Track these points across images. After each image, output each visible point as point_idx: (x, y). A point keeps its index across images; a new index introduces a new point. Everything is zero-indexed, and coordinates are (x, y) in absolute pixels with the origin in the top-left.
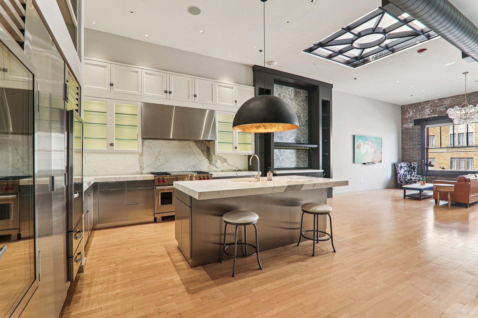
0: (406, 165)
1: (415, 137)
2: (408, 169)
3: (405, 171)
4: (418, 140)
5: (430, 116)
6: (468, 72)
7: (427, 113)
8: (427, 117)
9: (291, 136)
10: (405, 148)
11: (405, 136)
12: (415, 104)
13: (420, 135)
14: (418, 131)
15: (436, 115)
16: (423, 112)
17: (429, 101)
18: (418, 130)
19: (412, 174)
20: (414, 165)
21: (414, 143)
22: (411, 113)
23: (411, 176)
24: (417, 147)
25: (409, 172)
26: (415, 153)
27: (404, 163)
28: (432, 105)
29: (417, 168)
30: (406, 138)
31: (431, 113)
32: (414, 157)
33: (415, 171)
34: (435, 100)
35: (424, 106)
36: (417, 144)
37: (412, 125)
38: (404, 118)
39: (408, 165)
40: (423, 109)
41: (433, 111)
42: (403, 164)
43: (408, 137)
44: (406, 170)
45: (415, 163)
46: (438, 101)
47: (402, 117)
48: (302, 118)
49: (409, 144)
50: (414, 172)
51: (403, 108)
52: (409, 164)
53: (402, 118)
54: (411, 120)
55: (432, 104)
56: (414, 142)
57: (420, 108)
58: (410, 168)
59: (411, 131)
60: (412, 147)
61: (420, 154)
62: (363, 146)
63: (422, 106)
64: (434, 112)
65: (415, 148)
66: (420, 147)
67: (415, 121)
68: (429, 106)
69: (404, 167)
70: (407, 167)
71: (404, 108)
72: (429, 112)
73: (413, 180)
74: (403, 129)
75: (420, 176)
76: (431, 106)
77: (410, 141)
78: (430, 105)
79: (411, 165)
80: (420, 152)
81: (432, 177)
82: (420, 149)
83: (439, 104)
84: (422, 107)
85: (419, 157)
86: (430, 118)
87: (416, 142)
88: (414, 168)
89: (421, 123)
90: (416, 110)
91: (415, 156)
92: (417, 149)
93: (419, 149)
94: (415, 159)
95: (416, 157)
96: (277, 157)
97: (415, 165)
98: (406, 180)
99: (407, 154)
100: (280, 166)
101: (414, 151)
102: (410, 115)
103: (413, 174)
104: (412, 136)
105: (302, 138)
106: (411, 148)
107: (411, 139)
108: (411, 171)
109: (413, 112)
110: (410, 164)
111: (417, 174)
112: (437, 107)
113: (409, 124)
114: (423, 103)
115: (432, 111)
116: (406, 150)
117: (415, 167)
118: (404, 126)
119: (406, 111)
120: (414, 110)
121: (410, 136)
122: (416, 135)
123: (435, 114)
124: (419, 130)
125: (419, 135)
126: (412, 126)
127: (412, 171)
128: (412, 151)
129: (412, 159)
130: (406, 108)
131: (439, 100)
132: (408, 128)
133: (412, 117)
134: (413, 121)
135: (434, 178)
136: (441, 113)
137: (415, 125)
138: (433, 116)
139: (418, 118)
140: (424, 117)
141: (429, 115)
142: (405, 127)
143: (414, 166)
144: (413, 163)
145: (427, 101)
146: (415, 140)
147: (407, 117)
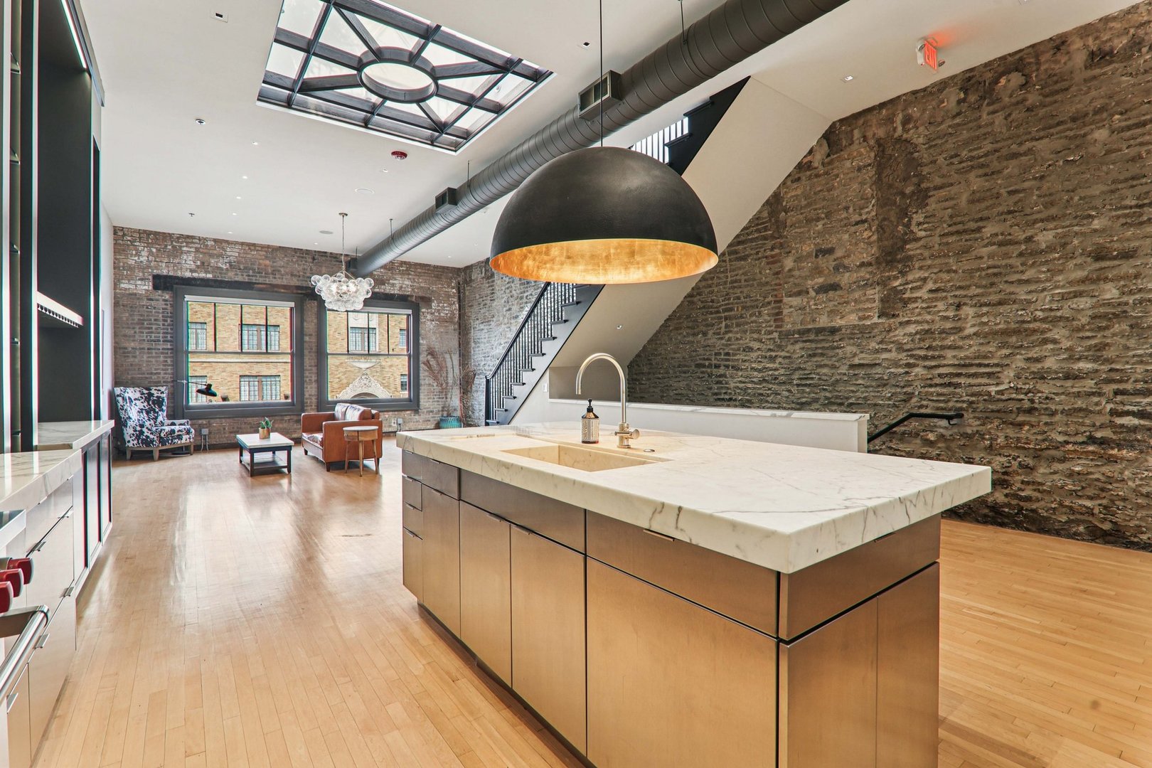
0: (138, 395)
1: (155, 320)
2: (146, 404)
3: (139, 412)
4: (164, 329)
5: (195, 275)
6: (347, 215)
7: (187, 266)
8: (188, 274)
10: (126, 348)
11: (127, 315)
12: (156, 234)
13: (171, 317)
14: (164, 306)
15: (210, 276)
16: (176, 261)
17: (193, 237)
18: (163, 303)
19: (156, 418)
20: (159, 395)
21: (153, 335)
22: (145, 253)
23: (155, 423)
24: (161, 347)
25: (148, 413)
26: (157, 361)
27: (132, 389)
28: (201, 250)
29: (166, 401)
30: (127, 320)
31: (198, 267)
32: (152, 373)
33: (162, 410)
34: (205, 239)
35: (181, 247)
36: (161, 339)
37: (146, 287)
38: (121, 264)
39: (143, 394)
40: (177, 252)
41: (203, 263)
42: (131, 393)
43: (136, 318)
44: (142, 409)
45: (163, 389)
46: (213, 243)
47: (116, 259)
49: (137, 337)
50: (160, 413)
51: (120, 233)
52: (145, 391)
53: (114, 263)
54: (143, 273)
55: (200, 247)
56: (152, 333)
57: (169, 247)
58: (151, 403)
59: (145, 302)
60: (146, 345)
61: (169, 365)
63: (174, 244)
64: (204, 266)
65: (155, 349)
66: (169, 347)
67: (156, 277)
68: (193, 250)
69: (135, 400)
70: (143, 400)
71: (124, 235)
72: (192, 263)
74: (120, 294)
75: (186, 421)
76: (197, 250)
77: (139, 328)
78: (196, 248)
79: (151, 395)
80: (169, 360)
81: (200, 422)
82: (169, 351)
83: (215, 252)
84: (174, 247)
85: (165, 374)
86: (194, 279)
87: (159, 333)
88: (159, 402)
89: (175, 286)
90: (158, 250)
91: (156, 369)
92: (162, 353)
93: (167, 353)
94: (154, 377)
95: (160, 373)
97: (163, 393)
99: (131, 365)
101: (152, 357)
102: (142, 259)
103: (160, 418)
104: (146, 318)
106: (143, 349)
107: (143, 324)
108: (154, 410)
109: (150, 253)
110: (147, 392)
111: (169, 417)
112: (211, 256)
113: (139, 282)
114: (178, 238)
115: (199, 263)
116: (129, 352)
117: (163, 400)
118: (122, 286)
119: (128, 245)
120: (154, 250)
121: (141, 315)
122: (158, 316)
123: (207, 272)
124: (167, 305)
125: (167, 317)
126: (148, 290)
127: (157, 410)
128: (148, 357)
129: (147, 378)
130: (129, 238)
131: (215, 240)
132: (135, 294)
133: (149, 267)
134: (151, 277)
136: (220, 273)
137: (156, 287)
138: (202, 275)
139: (165, 272)
140: (179, 274)
141: (192, 271)
142: (126, 289)
143: (158, 397)
144: (155, 388)
145: (188, 237)
146: (156, 329)
147: (131, 262)
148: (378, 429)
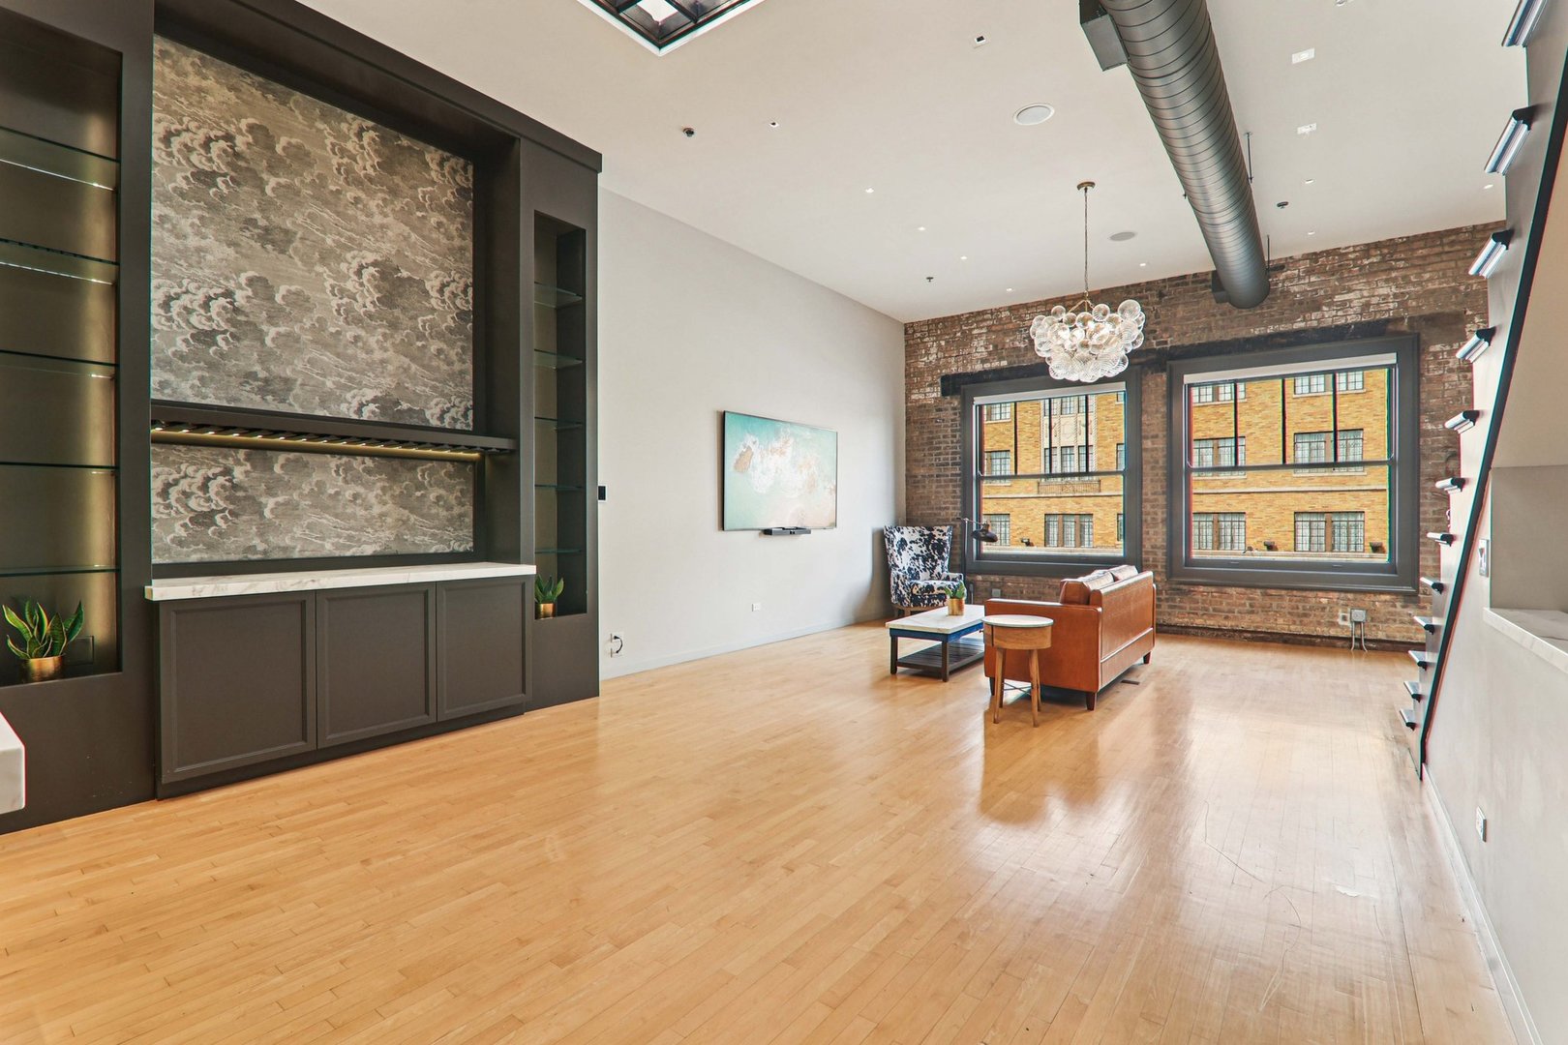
0: (917, 536)
1: (944, 437)
2: (924, 549)
3: (913, 558)
4: (952, 448)
5: (987, 366)
6: (1092, 184)
7: (979, 356)
8: (979, 367)
9: (350, 379)
10: (916, 477)
11: (917, 433)
12: (944, 320)
13: (959, 431)
14: (953, 417)
15: (1004, 363)
16: (966, 352)
17: (984, 312)
18: (952, 412)
19: (934, 568)
20: (941, 537)
21: (942, 457)
22: (934, 350)
23: (931, 574)
24: (949, 473)
25: (925, 560)
26: (945, 492)
27: (911, 529)
28: (994, 328)
29: (948, 545)
30: (918, 440)
31: (990, 353)
32: (940, 508)
33: (942, 558)
34: (999, 310)
35: (971, 330)
36: (950, 462)
37: (935, 395)
38: (912, 370)
39: (923, 535)
40: (968, 337)
41: (996, 347)
42: (909, 534)
43: (926, 436)
44: (918, 556)
45: (945, 529)
46: (1008, 313)
47: (907, 364)
48: (434, 293)
49: (927, 462)
50: (939, 562)
51: (910, 332)
52: (926, 532)
53: (906, 370)
54: (932, 376)
55: (993, 325)
56: (940, 454)
57: (959, 334)
58: (930, 547)
59: (933, 415)
60: (934, 472)
61: (958, 497)
62: (762, 462)
63: (964, 328)
64: (997, 351)
65: (943, 476)
66: (958, 472)
67: (945, 379)
68: (984, 330)
69: (911, 543)
70: (921, 544)
71: (914, 332)
72: (983, 349)
73: (936, 592)
74: (911, 407)
75: (957, 574)
76: (989, 328)
77: (929, 450)
78: (988, 327)
79: (932, 536)
80: (958, 490)
81: (992, 578)
82: (959, 478)
83: (1011, 326)
84: (963, 332)
85: (954, 509)
86: (985, 372)
87: (947, 454)
88: (939, 547)
89: (962, 387)
90: (947, 342)
91: (945, 503)
92: (951, 481)
93: (956, 481)
94: (943, 513)
95: (947, 508)
96: (240, 494)
97: (944, 534)
98: (915, 592)
99: (921, 497)
100: (261, 547)
101: (941, 486)
102: (931, 358)
103: (938, 569)
104: (934, 435)
105: (428, 398)
106: (932, 476)
107: (932, 443)
108: (934, 560)
109: (939, 346)
110: (929, 532)
111: (951, 569)
112: (1006, 333)
113: (928, 390)
114: (967, 318)
115: (991, 348)
116: (918, 482)
117: (945, 544)
118: (913, 397)
119: (918, 344)
120: (943, 343)
121: (931, 432)
122: (946, 431)
123: (1001, 359)
124: (955, 414)
125: (956, 431)
126: (936, 398)
127: (936, 557)
128: (937, 487)
129: (935, 514)
130: (919, 335)
131: (1011, 309)
132: (925, 406)
133: (938, 367)
134: (939, 380)
135: (998, 580)
136: (1017, 356)
137: (944, 393)
138: (996, 364)
139: (954, 370)
140: (969, 369)
141: (983, 361)
142: (917, 401)
143: (940, 540)
144: (938, 528)
145: (979, 313)
146: (945, 448)
147: (921, 365)
148: (1053, 626)
